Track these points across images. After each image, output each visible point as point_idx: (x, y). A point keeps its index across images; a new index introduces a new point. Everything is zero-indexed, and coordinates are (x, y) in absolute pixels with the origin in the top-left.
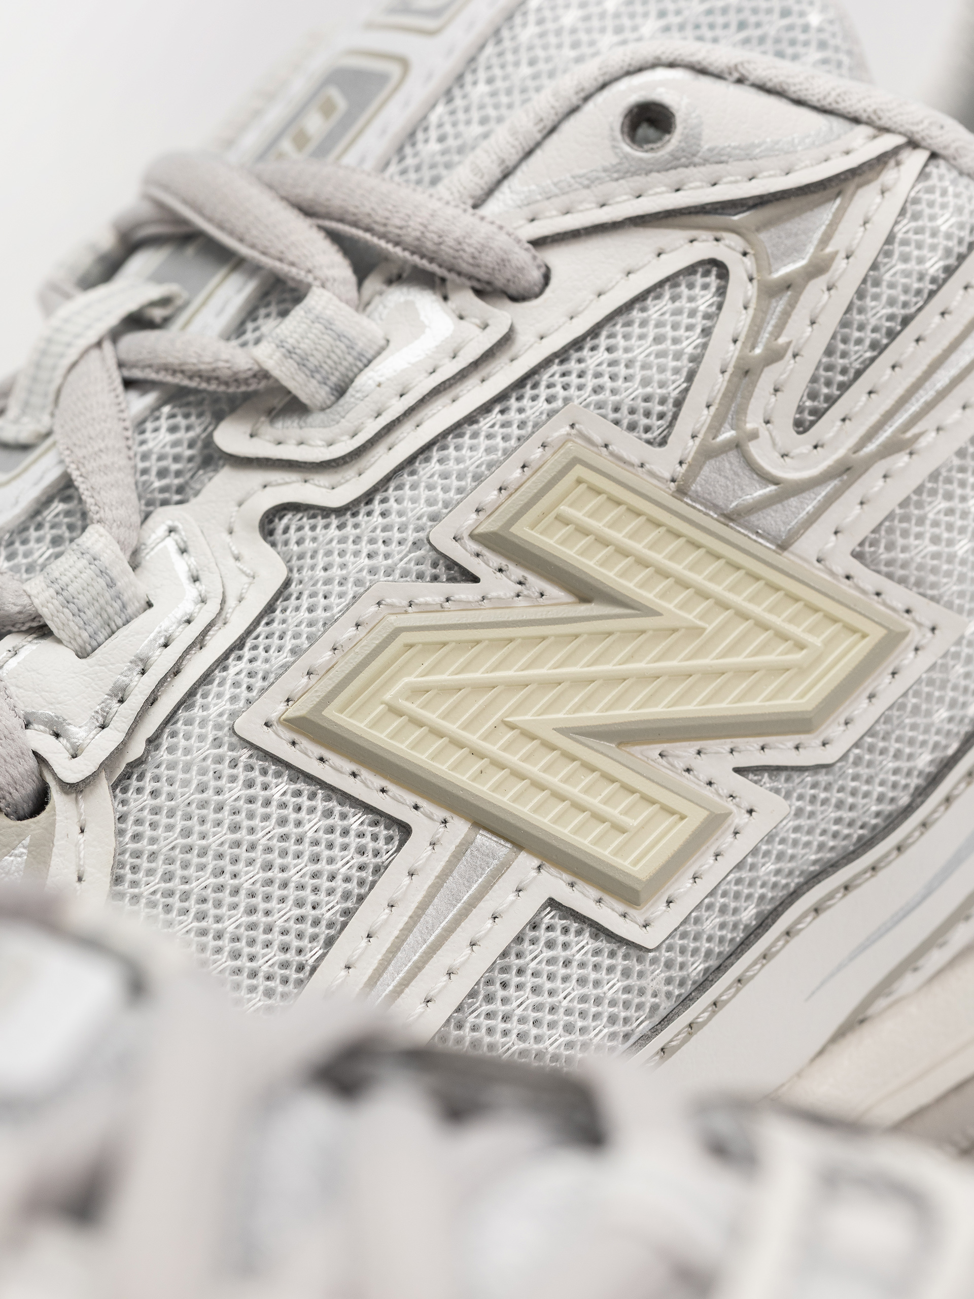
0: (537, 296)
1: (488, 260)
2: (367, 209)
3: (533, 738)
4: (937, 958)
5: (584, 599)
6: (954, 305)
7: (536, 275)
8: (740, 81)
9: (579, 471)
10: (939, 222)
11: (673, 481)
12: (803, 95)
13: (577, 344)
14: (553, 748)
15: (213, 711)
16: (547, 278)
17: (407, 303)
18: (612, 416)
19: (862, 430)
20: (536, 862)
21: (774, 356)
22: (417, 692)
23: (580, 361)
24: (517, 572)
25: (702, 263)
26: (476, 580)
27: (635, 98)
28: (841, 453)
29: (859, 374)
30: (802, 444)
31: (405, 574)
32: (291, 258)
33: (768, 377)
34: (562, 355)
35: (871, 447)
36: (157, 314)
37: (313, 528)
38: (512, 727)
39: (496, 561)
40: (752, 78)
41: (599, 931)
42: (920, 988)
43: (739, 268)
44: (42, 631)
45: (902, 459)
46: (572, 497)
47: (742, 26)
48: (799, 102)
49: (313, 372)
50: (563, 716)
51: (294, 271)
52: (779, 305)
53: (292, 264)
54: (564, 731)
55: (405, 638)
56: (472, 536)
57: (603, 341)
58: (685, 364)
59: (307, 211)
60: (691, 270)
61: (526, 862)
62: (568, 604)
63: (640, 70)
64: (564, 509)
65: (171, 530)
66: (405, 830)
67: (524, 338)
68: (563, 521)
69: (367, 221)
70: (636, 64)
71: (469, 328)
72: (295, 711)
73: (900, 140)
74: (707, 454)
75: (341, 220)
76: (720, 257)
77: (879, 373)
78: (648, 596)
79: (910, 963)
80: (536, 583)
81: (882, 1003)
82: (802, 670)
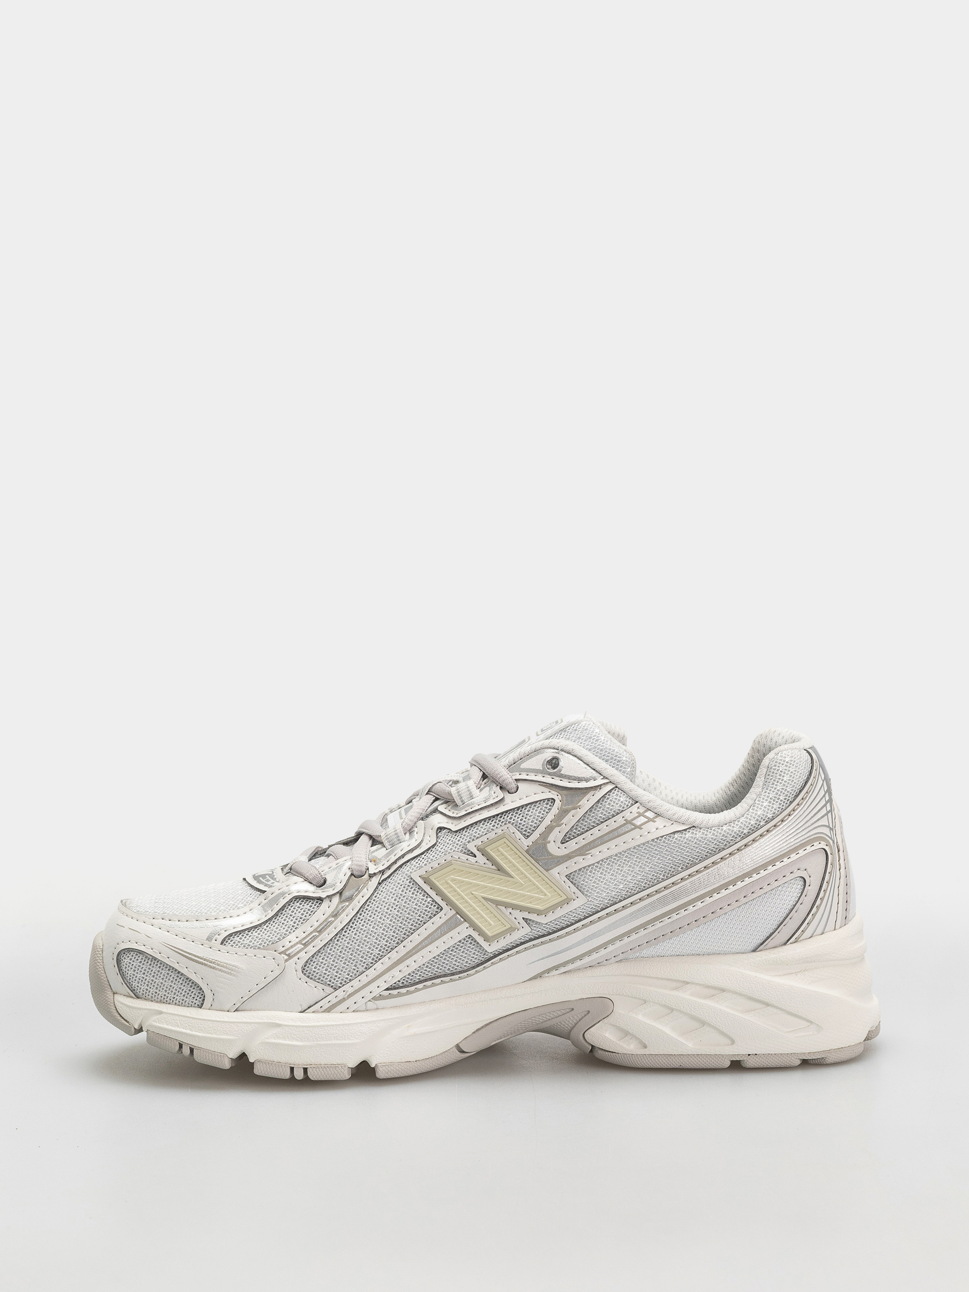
0: (513, 793)
1: (505, 781)
3: (476, 898)
6: (610, 824)
7: (515, 788)
10: (621, 798)
11: (528, 846)
14: (481, 902)
16: (517, 789)
19: (577, 847)
20: (468, 925)
21: (558, 826)
22: (453, 880)
24: (485, 858)
25: (550, 798)
26: (475, 857)
27: (553, 755)
28: (570, 851)
29: (580, 834)
30: (560, 847)
33: (557, 829)
34: (514, 810)
35: (577, 852)
37: (447, 834)
38: (473, 895)
41: (479, 945)
43: (557, 803)
46: (502, 846)
50: (485, 895)
52: (565, 813)
54: (484, 898)
55: (454, 866)
60: (547, 800)
61: (466, 925)
62: (495, 870)
66: (441, 908)
67: (506, 802)
68: (499, 850)
71: (495, 795)
73: (608, 781)
76: (555, 798)
77: (585, 836)
78: (512, 873)
79: (556, 968)
80: (488, 862)
81: (547, 975)
82: (545, 902)
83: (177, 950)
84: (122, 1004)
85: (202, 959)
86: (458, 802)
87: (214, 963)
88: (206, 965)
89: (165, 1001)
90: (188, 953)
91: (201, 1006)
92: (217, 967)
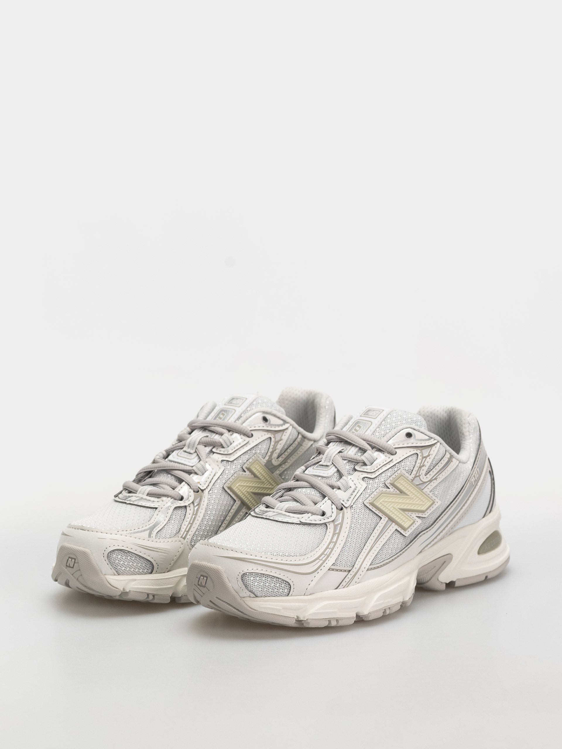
0: (395, 455)
1: (390, 450)
2: (374, 441)
3: (395, 509)
4: (429, 546)
5: (401, 493)
6: (442, 462)
7: (395, 452)
8: (419, 431)
9: (402, 477)
11: (411, 479)
12: (426, 434)
13: (400, 461)
14: (397, 510)
15: (360, 501)
16: (396, 453)
17: (379, 454)
18: (406, 471)
19: (432, 476)
20: (395, 524)
21: (423, 466)
22: (383, 501)
23: (401, 463)
24: (394, 488)
25: (415, 453)
27: (407, 432)
28: (429, 479)
29: (432, 470)
30: (425, 477)
31: (382, 487)
32: (364, 446)
33: (423, 468)
34: (398, 463)
35: (433, 478)
36: (343, 451)
37: (369, 480)
38: (393, 507)
39: (392, 487)
40: (420, 431)
41: (401, 534)
42: (428, 549)
43: (419, 455)
44: (339, 488)
45: (435, 481)
47: (415, 423)
48: (425, 435)
49: (369, 461)
50: (398, 507)
51: (365, 448)
52: (424, 459)
53: (365, 447)
54: (399, 509)
55: (382, 495)
56: (390, 483)
57: (403, 461)
58: (413, 466)
59: (364, 440)
60: (414, 454)
61: (394, 524)
62: (399, 493)
63: (407, 428)
64: (400, 481)
65: (351, 479)
66: (381, 518)
67: (394, 460)
68: (400, 483)
69: (374, 443)
70: (407, 427)
71: (387, 458)
72: (370, 502)
73: (437, 441)
74: (416, 477)
75: (370, 442)
76: (417, 453)
77: (434, 470)
78: (408, 493)
80: (396, 490)
82: (424, 505)
83: (139, 546)
84: (111, 579)
85: (151, 548)
86: (224, 445)
87: (157, 549)
88: (154, 551)
89: (133, 574)
90: (145, 546)
91: (151, 573)
92: (159, 551)
